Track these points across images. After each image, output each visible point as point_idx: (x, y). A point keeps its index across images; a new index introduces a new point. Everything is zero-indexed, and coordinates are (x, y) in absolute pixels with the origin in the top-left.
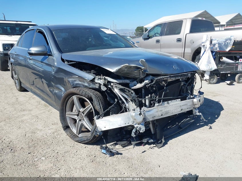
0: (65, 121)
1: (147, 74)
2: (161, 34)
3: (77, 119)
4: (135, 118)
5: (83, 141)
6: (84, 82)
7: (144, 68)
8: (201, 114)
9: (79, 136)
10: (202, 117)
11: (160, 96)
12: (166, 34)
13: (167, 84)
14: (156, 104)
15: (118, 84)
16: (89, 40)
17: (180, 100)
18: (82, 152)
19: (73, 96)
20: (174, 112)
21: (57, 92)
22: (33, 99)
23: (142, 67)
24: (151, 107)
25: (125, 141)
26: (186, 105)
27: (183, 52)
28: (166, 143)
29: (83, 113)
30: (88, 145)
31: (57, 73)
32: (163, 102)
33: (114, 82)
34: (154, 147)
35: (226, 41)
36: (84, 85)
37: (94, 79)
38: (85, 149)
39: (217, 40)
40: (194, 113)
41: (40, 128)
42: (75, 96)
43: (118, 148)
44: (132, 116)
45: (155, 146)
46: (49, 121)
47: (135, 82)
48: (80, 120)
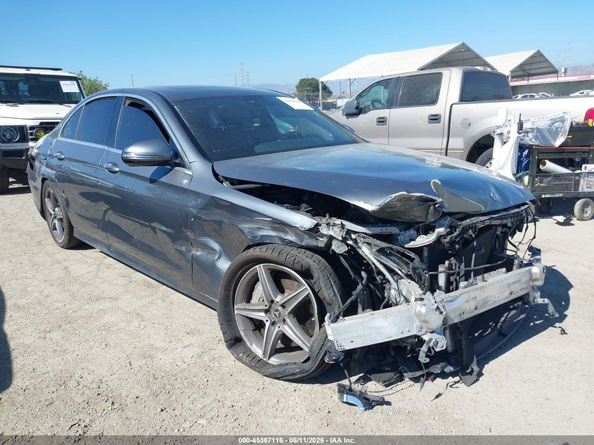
0: (231, 325)
1: (443, 212)
2: (390, 104)
3: (267, 321)
4: (427, 318)
5: (288, 376)
6: (286, 232)
7: (440, 200)
8: (546, 301)
9: (269, 361)
10: (551, 309)
11: (468, 265)
12: (403, 105)
13: (476, 233)
14: (462, 284)
15: (370, 236)
16: (255, 125)
17: (504, 270)
18: (291, 403)
19: (257, 266)
20: (497, 299)
21: (198, 254)
22: (109, 268)
23: (437, 198)
24: (451, 289)
25: (388, 371)
26: (518, 281)
27: (444, 147)
28: (480, 374)
29: (283, 306)
30: (300, 385)
31: (206, 209)
32: (474, 276)
33: (358, 233)
34: (456, 383)
35: (553, 124)
36: (283, 240)
37: (318, 225)
38: (294, 394)
39: (532, 120)
40: (531, 299)
41: (159, 344)
42: (261, 265)
43: (374, 388)
44: (418, 315)
45: (458, 382)
46: (174, 326)
47: (412, 232)
48: (273, 324)
